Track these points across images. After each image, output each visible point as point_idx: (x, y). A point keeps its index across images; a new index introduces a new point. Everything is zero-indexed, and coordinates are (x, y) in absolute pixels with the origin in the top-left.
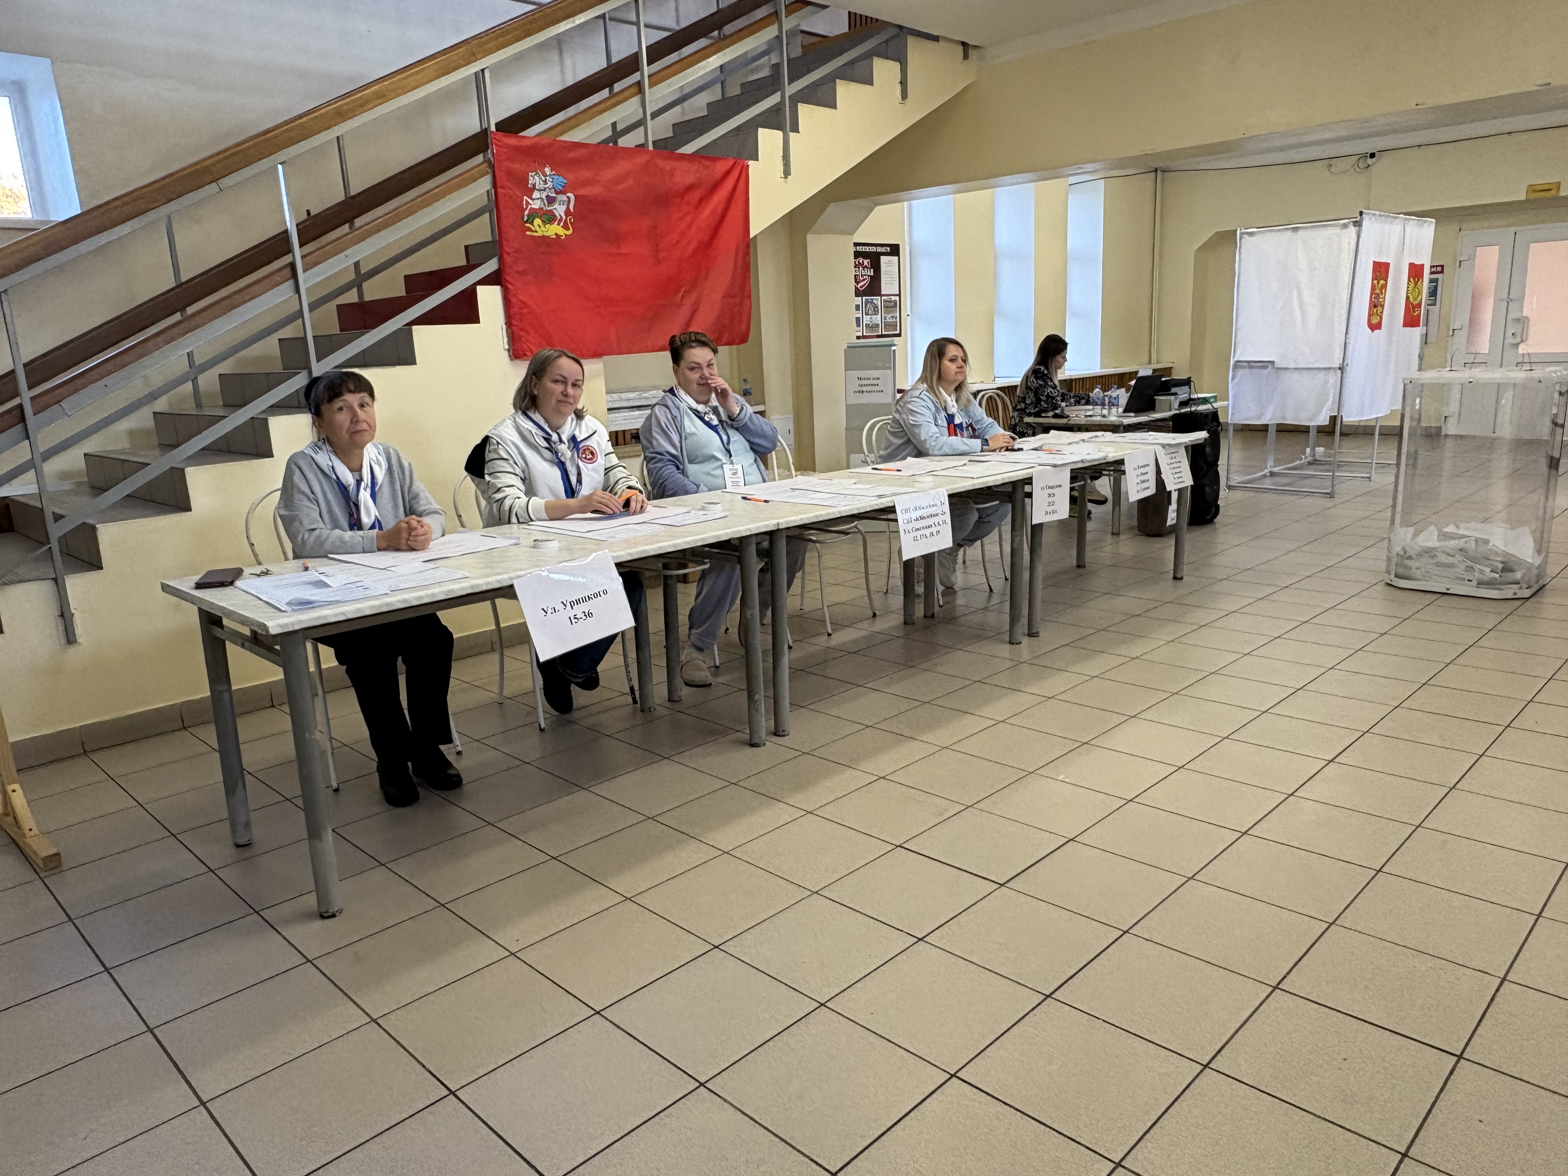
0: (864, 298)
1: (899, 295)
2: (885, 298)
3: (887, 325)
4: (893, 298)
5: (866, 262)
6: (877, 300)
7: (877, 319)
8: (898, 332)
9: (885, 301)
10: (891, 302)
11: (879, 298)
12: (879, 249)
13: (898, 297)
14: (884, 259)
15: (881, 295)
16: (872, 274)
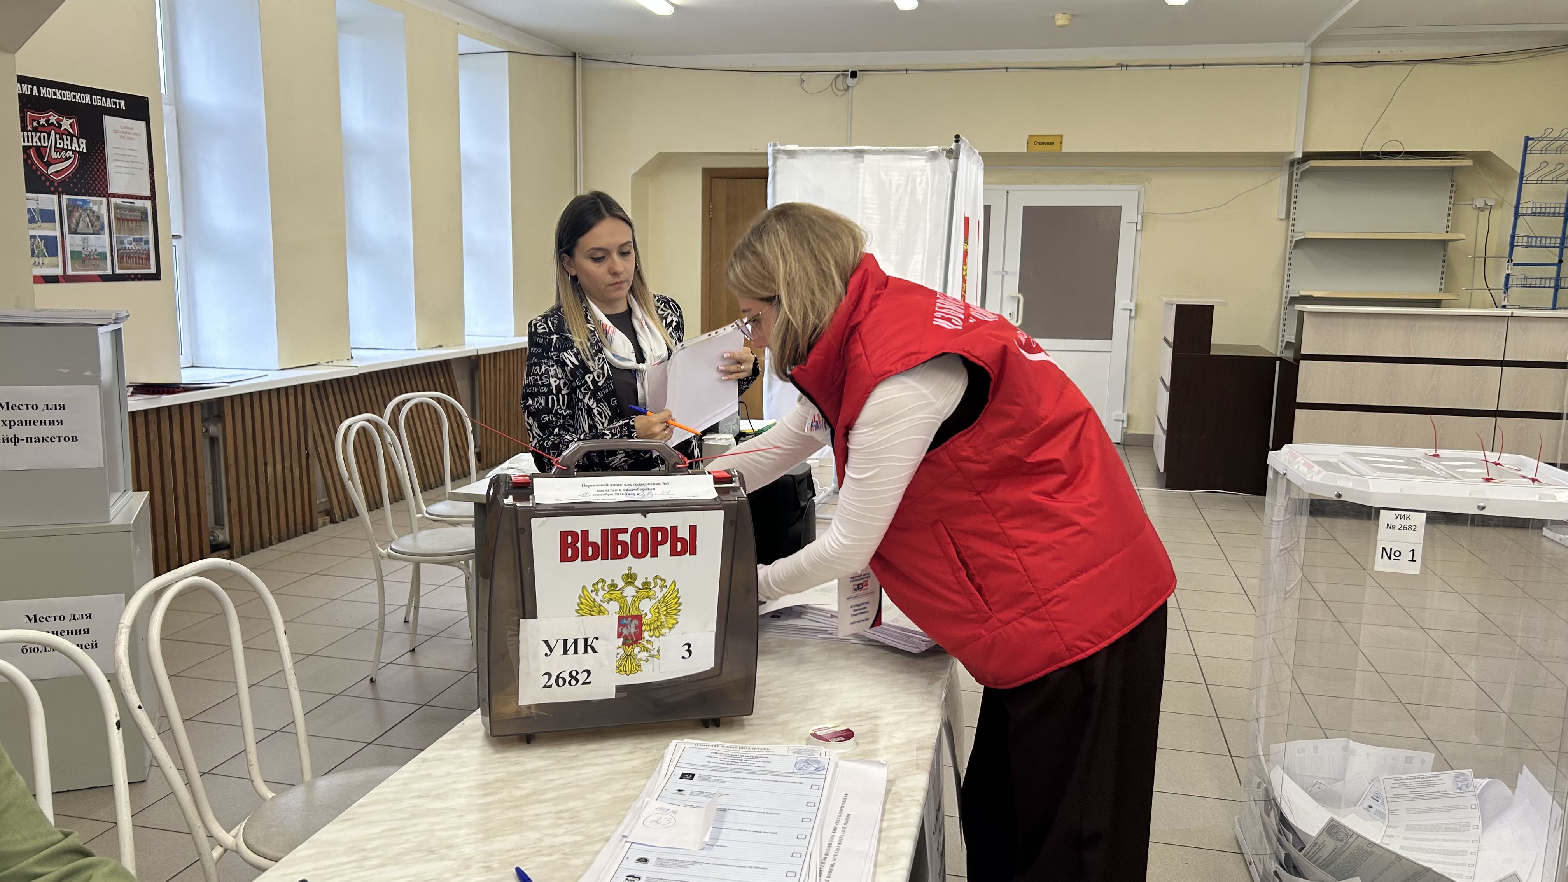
0: (65, 197)
1: (153, 198)
2: (119, 201)
3: (125, 256)
4: (138, 203)
5: (66, 123)
6: (99, 205)
7: (100, 242)
8: (153, 270)
9: (117, 207)
10: (132, 210)
11: (104, 200)
12: (98, 101)
13: (148, 204)
14: (111, 123)
15: (108, 195)
16: (83, 148)
